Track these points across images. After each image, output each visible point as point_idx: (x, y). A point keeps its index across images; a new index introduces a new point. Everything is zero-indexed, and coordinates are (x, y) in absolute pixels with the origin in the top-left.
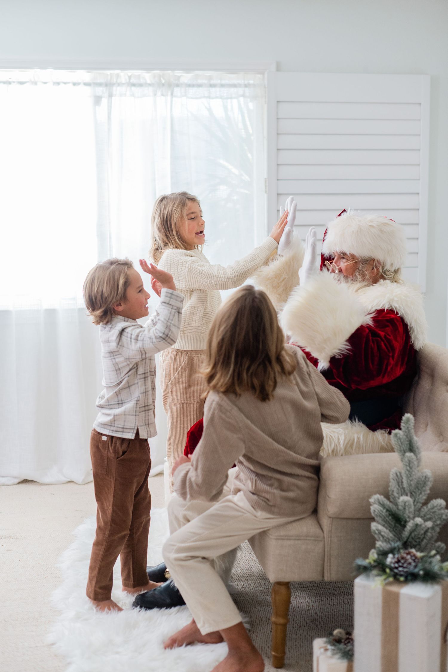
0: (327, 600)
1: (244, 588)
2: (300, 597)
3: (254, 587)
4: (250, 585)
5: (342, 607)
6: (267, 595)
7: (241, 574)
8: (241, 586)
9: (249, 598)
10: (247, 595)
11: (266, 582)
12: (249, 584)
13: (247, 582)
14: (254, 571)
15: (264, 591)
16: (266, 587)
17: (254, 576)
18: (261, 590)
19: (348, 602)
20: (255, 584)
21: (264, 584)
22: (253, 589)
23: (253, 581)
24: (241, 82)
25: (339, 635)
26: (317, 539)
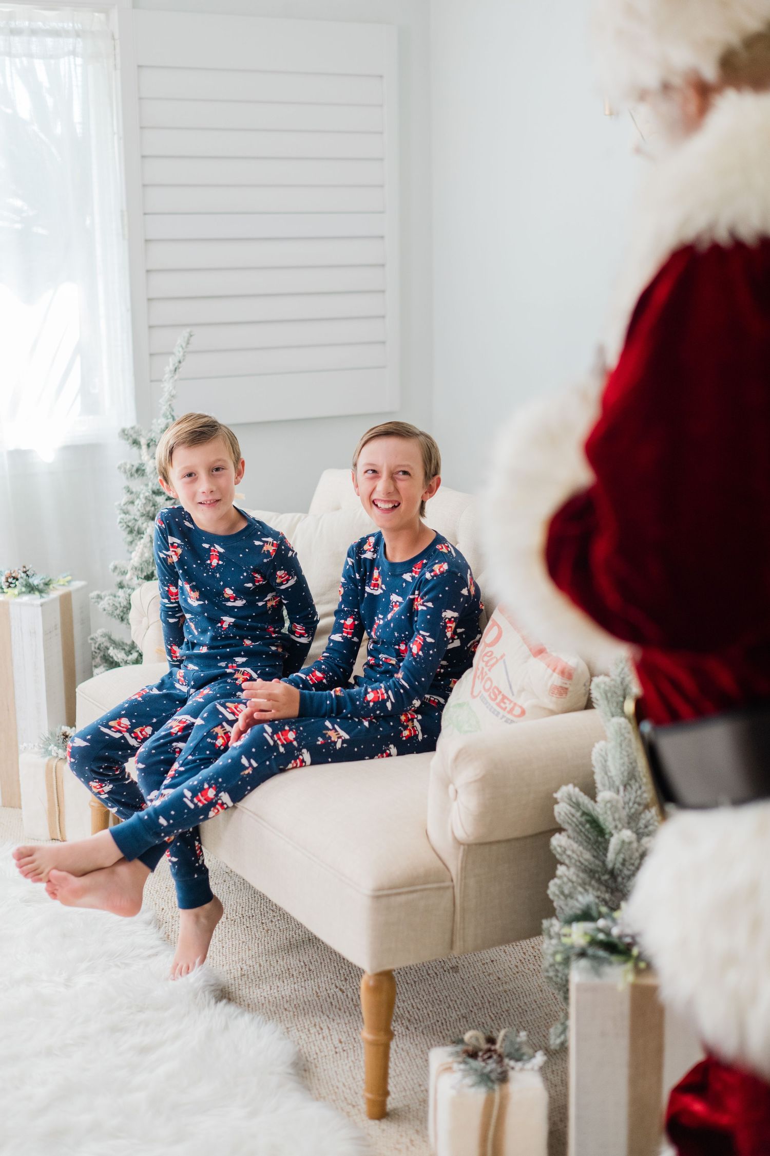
0: (398, 975)
1: (244, 975)
2: (352, 978)
4: (252, 968)
5: (430, 985)
6: (295, 983)
8: (239, 972)
10: (259, 988)
11: (278, 958)
12: (250, 966)
13: (244, 962)
14: (244, 939)
15: (284, 975)
19: (436, 973)
20: (260, 965)
22: (263, 975)
23: (254, 959)
24: (69, 26)
25: (474, 1042)
26: (442, 885)
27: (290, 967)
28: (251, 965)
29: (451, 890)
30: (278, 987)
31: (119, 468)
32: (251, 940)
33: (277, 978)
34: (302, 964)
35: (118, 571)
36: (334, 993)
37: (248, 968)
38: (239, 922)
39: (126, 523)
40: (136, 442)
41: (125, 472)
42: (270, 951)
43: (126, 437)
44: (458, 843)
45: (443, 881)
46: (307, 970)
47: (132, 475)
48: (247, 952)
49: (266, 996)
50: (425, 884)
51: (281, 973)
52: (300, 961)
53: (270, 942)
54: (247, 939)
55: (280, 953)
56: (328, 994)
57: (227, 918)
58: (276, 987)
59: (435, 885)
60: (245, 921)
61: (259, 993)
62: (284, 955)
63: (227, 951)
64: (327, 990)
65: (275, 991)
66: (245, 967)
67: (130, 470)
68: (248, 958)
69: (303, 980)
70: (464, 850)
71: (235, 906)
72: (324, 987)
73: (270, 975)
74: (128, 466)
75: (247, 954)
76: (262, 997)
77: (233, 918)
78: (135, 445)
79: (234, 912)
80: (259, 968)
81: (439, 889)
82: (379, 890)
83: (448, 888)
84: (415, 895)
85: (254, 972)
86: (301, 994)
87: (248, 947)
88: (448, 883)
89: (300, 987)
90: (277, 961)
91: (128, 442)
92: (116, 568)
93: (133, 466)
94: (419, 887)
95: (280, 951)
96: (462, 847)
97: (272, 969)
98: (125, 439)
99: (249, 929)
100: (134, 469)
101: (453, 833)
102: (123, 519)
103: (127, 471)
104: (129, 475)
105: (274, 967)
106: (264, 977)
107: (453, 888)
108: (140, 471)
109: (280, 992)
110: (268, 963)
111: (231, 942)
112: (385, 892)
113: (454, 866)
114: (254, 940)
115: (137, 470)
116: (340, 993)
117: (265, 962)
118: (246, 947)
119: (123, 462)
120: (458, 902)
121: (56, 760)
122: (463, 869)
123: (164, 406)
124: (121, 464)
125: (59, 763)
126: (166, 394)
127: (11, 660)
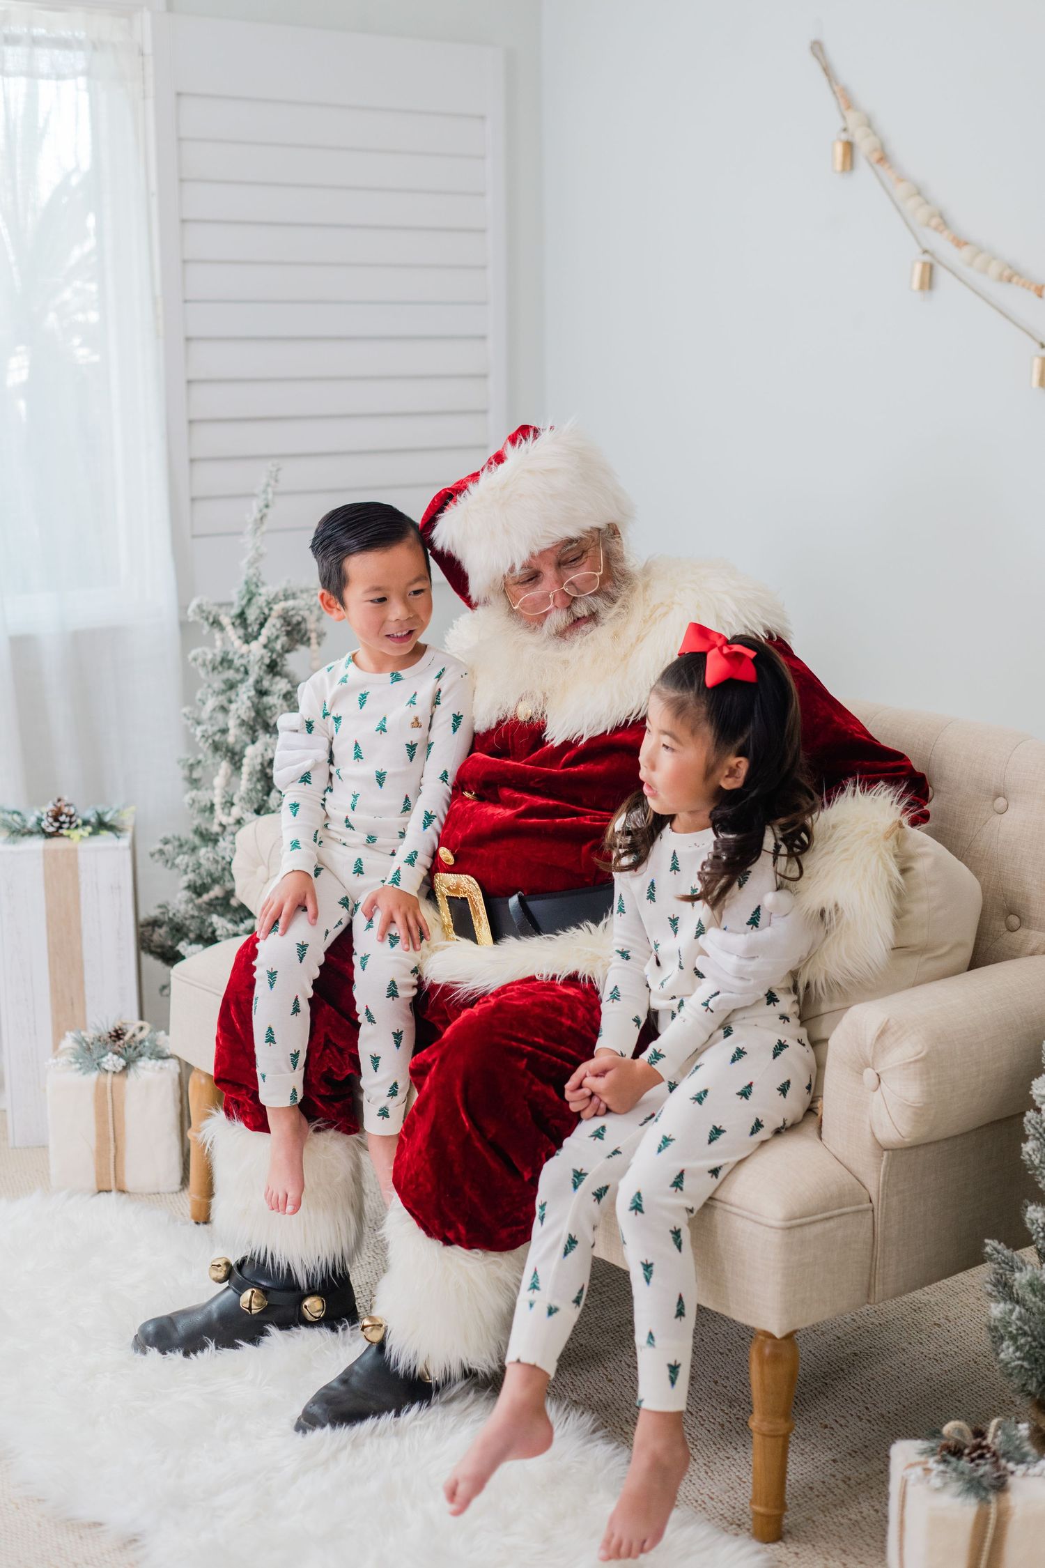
26: (861, 1207)
29: (870, 1214)
40: (217, 623)
41: (204, 665)
43: (204, 615)
44: (881, 1148)
45: (860, 1203)
47: (214, 669)
50: (840, 1208)
59: (852, 1208)
67: (212, 661)
70: (888, 1158)
74: (209, 657)
78: (216, 626)
81: (858, 1211)
82: (790, 1219)
83: (867, 1210)
84: (832, 1224)
88: (867, 1205)
91: (206, 623)
93: (215, 655)
94: (836, 1212)
96: (886, 1153)
98: (203, 618)
100: (219, 659)
101: (873, 1134)
102: (206, 731)
103: (207, 663)
104: (210, 668)
107: (873, 1210)
108: (225, 662)
112: (798, 1221)
113: (873, 1182)
115: (222, 662)
120: (879, 1229)
121: (110, 1075)
122: (886, 1183)
123: (249, 568)
124: (198, 654)
125: (117, 1079)
126: (251, 554)
127: (79, 931)
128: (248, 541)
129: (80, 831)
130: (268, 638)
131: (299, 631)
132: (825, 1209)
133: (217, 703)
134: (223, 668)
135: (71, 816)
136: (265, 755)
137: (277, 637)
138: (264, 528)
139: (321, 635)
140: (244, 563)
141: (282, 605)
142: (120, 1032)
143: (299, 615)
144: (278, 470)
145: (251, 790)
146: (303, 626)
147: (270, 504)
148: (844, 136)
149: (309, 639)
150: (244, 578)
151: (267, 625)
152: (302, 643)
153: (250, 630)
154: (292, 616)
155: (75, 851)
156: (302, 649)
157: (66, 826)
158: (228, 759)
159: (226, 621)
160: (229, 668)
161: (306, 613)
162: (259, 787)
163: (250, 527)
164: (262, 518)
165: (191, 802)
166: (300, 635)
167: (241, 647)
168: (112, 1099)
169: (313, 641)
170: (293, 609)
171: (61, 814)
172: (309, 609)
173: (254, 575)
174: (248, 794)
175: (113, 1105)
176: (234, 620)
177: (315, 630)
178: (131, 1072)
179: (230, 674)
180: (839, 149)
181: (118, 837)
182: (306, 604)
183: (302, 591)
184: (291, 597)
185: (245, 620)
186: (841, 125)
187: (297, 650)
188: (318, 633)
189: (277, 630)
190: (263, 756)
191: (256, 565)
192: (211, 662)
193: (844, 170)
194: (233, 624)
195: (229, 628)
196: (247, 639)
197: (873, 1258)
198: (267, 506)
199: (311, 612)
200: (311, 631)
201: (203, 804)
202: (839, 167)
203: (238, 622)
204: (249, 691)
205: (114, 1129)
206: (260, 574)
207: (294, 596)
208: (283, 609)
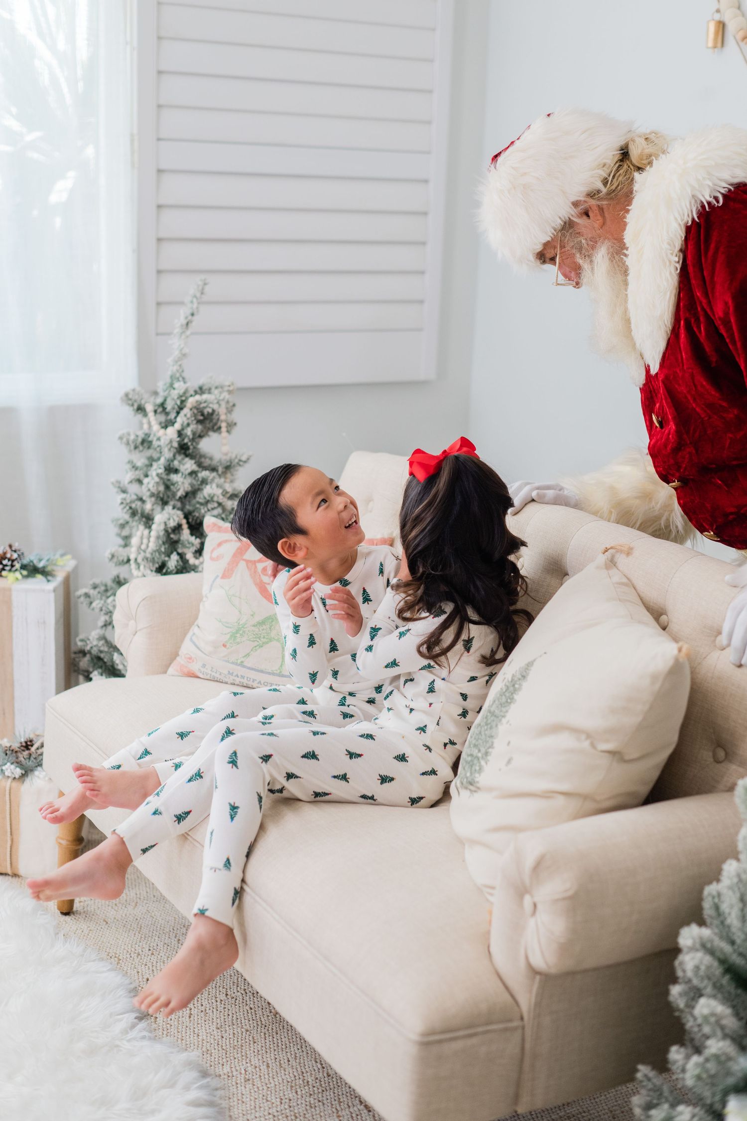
1: (249, 1080)
3: (271, 1075)
4: (257, 1069)
7: (224, 1039)
8: (243, 1076)
9: (275, 1109)
10: (267, 1101)
11: (289, 1057)
12: (256, 1067)
14: (248, 1026)
16: (294, 1070)
17: (255, 1042)
18: (289, 1080)
20: (268, 1066)
21: (286, 1061)
22: (271, 1081)
23: (260, 1057)
26: (510, 1025)
27: (304, 1071)
28: (257, 1065)
29: (519, 1031)
30: (290, 1100)
31: (121, 438)
32: (256, 1028)
33: (289, 1087)
34: (319, 1066)
35: (115, 560)
36: (358, 1113)
37: (254, 1070)
38: (241, 1000)
39: (127, 504)
40: (141, 409)
41: (128, 443)
42: (280, 1044)
43: (130, 402)
44: (534, 972)
45: (510, 1020)
46: (325, 1075)
47: (136, 447)
48: (252, 1045)
49: (276, 1114)
50: (487, 1024)
51: (293, 1079)
52: (316, 1062)
53: (279, 1032)
54: (252, 1026)
55: (292, 1049)
56: (351, 1113)
57: (227, 995)
58: (287, 1101)
59: (501, 1026)
60: (248, 1000)
61: (267, 1108)
62: (296, 1051)
63: (228, 1043)
64: (349, 1107)
65: (287, 1107)
66: (249, 1069)
67: (135, 441)
68: (252, 1055)
69: (320, 1091)
70: (540, 981)
71: (236, 977)
72: (346, 1103)
73: (281, 1081)
74: (132, 437)
75: (252, 1049)
76: (271, 1116)
77: (233, 995)
78: (140, 411)
79: (235, 987)
80: (266, 1071)
81: (506, 1030)
82: (432, 1033)
83: (517, 1028)
85: (260, 1076)
86: (318, 1112)
87: (253, 1038)
88: (516, 1024)
89: (316, 1101)
90: (289, 1061)
91: (131, 408)
92: (113, 556)
93: (137, 436)
94: (480, 1029)
95: (292, 1045)
96: (538, 977)
97: (282, 1071)
98: (129, 404)
99: (253, 1011)
100: (140, 440)
101: (527, 958)
102: (125, 499)
103: (130, 442)
104: (132, 447)
105: (285, 1071)
106: (273, 1085)
107: (523, 1028)
108: (146, 442)
109: (292, 1109)
110: (278, 1063)
111: (232, 1031)
113: (526, 1001)
114: (259, 1027)
115: (143, 442)
116: (365, 1111)
117: (273, 1061)
118: (251, 1039)
119: (125, 431)
120: (528, 1046)
121: (10, 780)
122: (538, 1004)
123: (173, 365)
124: (123, 434)
125: (15, 784)
126: (176, 353)
127: (11, 655)
128: (176, 343)
129: (18, 575)
130: (182, 425)
131: (211, 420)
132: (470, 1026)
133: (133, 477)
134: (144, 447)
135: (13, 561)
136: (168, 523)
137: (188, 425)
138: (188, 333)
139: (231, 426)
140: (170, 360)
141: (198, 397)
142: (29, 743)
143: (210, 407)
144: (205, 284)
145: (155, 551)
146: (215, 416)
147: (195, 313)
148: (717, 17)
149: (220, 428)
150: (169, 373)
151: (182, 413)
152: (214, 431)
153: (169, 417)
154: (205, 408)
155: (10, 590)
156: (213, 436)
157: (8, 568)
158: (142, 523)
159: (149, 408)
160: (149, 448)
161: (215, 407)
162: (163, 549)
163: (177, 330)
164: (187, 324)
165: (110, 556)
166: (211, 424)
167: (158, 432)
168: (10, 800)
169: (224, 429)
170: (205, 402)
171: (5, 559)
172: (218, 403)
173: (178, 371)
174: (152, 554)
175: (10, 805)
176: (156, 408)
177: (226, 421)
178: (28, 781)
179: (149, 453)
180: (712, 27)
181: (48, 581)
182: (216, 399)
183: (216, 388)
184: (207, 391)
185: (164, 409)
186: (715, 6)
187: (209, 436)
188: (228, 424)
189: (188, 419)
190: (165, 524)
191: (179, 363)
192: (133, 442)
193: (715, 47)
194: (155, 412)
195: (151, 415)
196: (166, 425)
197: (520, 1071)
198: (193, 315)
199: (220, 405)
200: (222, 421)
201: (121, 559)
202: (710, 44)
203: (160, 409)
204: (160, 468)
205: (11, 824)
206: (183, 371)
207: (209, 391)
208: (197, 402)
